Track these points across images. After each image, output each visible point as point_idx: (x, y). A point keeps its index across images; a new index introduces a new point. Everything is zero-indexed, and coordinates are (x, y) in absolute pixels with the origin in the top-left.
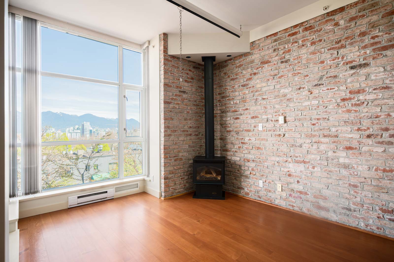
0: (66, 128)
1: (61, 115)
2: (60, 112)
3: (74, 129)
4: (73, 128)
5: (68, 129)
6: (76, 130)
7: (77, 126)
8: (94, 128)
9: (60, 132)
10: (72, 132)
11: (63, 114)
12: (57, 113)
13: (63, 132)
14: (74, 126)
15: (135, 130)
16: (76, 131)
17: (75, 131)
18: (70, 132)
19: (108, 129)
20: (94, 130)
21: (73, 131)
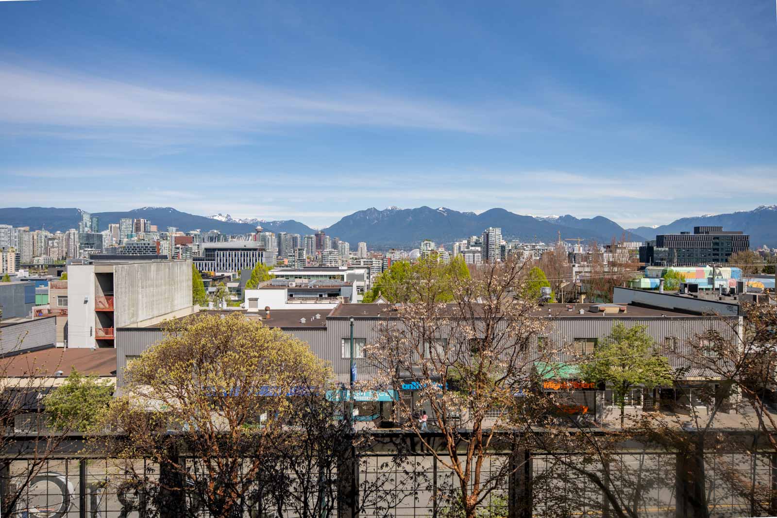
0: (454, 242)
1: (445, 215)
2: (443, 208)
3: (469, 243)
4: (468, 241)
5: (457, 244)
6: (472, 246)
7: (475, 238)
8: (510, 241)
9: (443, 250)
10: (466, 250)
11: (448, 211)
12: (438, 209)
13: (447, 249)
14: (469, 238)
15: (609, 247)
16: (473, 248)
17: (471, 248)
18: (462, 250)
19: (541, 244)
20: (510, 245)
21: (468, 248)
